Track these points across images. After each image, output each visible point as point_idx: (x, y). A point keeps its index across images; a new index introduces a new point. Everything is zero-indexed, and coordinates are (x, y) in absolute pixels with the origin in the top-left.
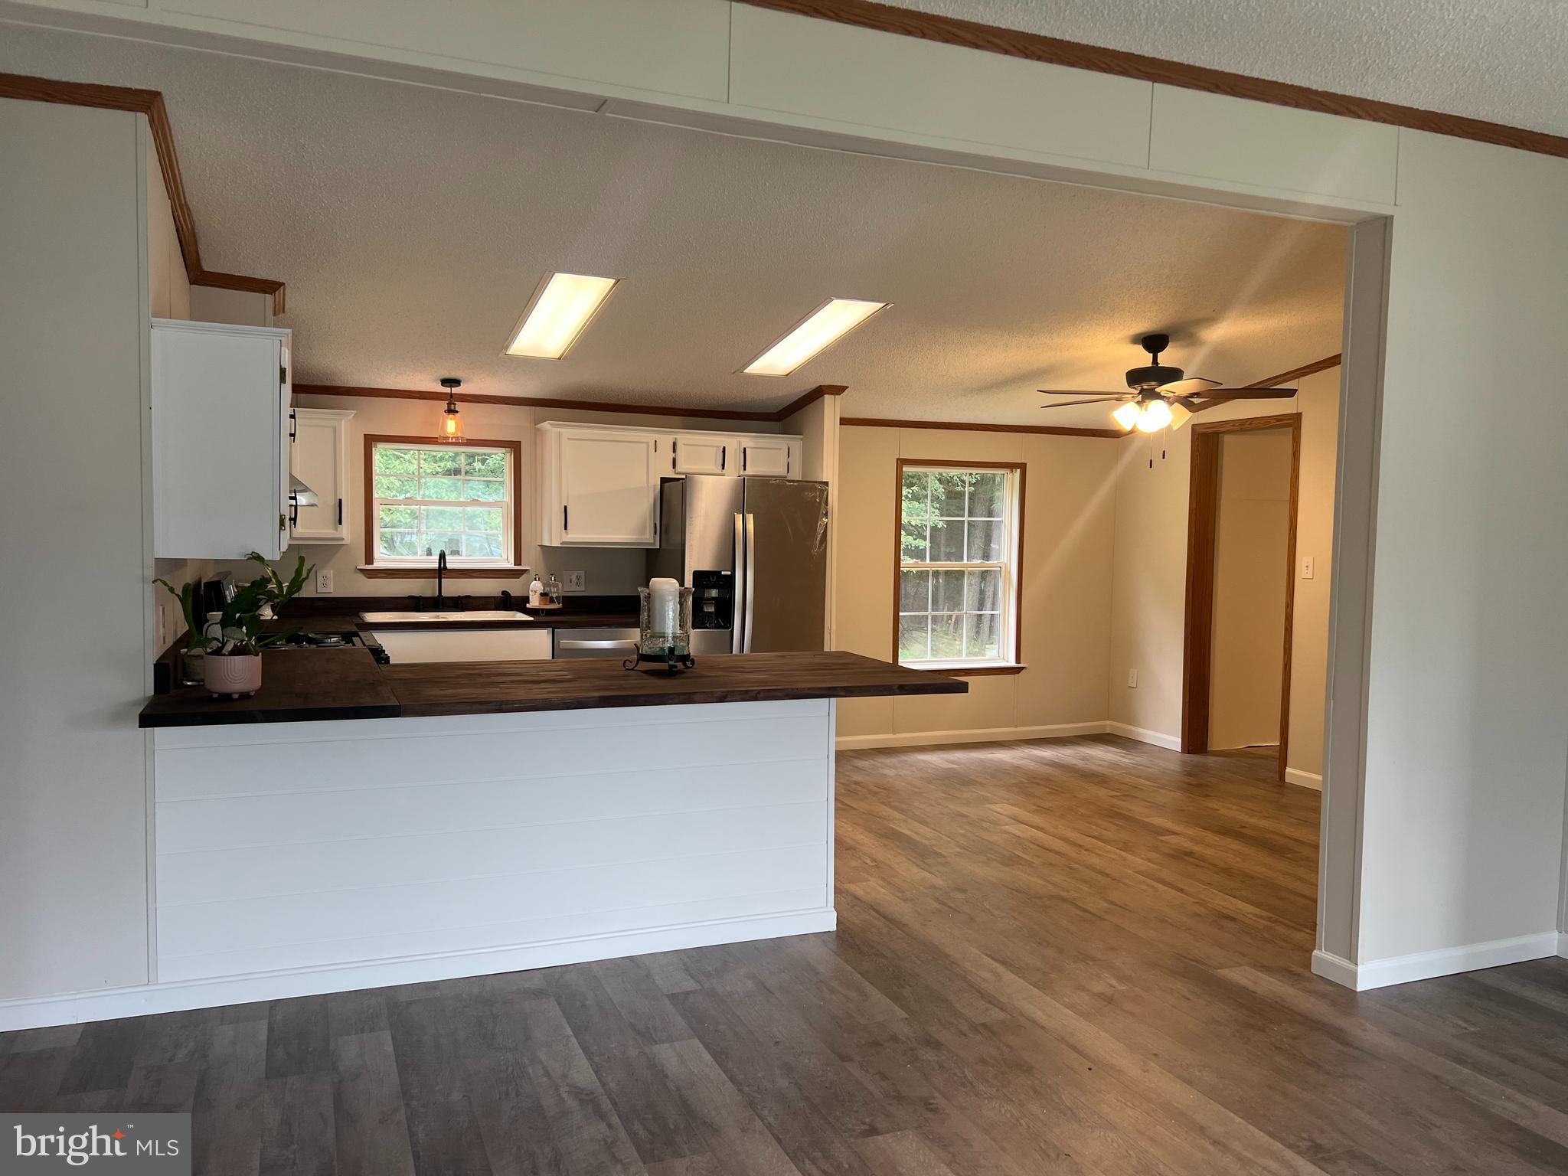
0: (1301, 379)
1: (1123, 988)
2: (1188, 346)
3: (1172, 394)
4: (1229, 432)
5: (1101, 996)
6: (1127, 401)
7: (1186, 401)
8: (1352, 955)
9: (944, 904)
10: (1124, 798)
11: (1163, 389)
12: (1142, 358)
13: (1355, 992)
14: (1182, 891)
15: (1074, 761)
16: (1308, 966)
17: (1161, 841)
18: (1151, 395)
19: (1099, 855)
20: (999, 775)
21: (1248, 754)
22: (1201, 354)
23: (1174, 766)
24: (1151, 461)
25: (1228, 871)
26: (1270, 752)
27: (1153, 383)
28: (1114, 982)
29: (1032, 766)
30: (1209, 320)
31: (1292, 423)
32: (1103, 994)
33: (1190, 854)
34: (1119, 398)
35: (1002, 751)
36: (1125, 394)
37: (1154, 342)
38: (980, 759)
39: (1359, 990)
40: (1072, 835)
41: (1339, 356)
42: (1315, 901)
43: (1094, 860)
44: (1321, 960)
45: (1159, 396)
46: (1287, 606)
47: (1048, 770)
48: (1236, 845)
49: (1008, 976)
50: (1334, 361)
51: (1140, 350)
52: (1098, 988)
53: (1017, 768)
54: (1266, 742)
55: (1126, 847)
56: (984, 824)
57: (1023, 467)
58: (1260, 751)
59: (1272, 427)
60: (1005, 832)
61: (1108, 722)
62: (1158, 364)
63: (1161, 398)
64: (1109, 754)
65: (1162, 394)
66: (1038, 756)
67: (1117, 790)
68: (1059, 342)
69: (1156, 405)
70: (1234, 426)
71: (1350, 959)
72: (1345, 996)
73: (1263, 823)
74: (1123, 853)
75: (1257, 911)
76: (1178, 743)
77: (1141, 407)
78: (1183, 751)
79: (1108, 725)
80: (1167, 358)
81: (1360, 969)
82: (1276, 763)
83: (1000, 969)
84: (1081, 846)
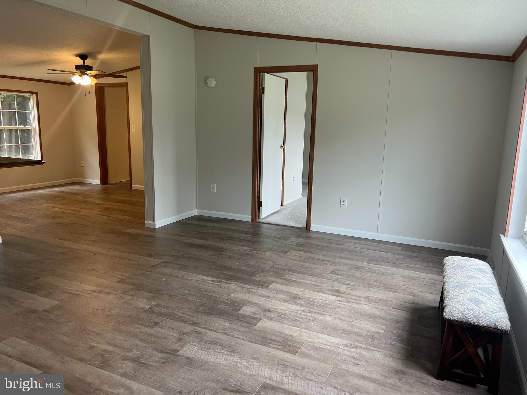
0: (127, 72)
1: (98, 238)
2: (93, 59)
3: (91, 74)
4: (107, 87)
5: (93, 241)
6: (76, 75)
7: (95, 77)
8: (154, 220)
9: (37, 230)
10: (86, 198)
11: (88, 72)
12: (79, 62)
13: (155, 229)
14: (109, 216)
15: (67, 190)
16: (144, 226)
17: (101, 206)
18: (83, 74)
19: (83, 212)
20: (43, 197)
21: (120, 183)
22: (98, 62)
23: (99, 188)
24: (86, 94)
25: (121, 210)
26: (127, 182)
27: (84, 70)
28: (95, 238)
29: (53, 193)
30: (99, 53)
31: (126, 85)
32: (93, 240)
33: (109, 208)
34: (73, 73)
35: (41, 190)
36: (75, 72)
37: (83, 57)
38: (34, 193)
39: (156, 228)
40: (73, 208)
41: (140, 66)
42: (145, 213)
43: (82, 213)
44: (147, 223)
45: (86, 74)
46: (128, 139)
47: (59, 193)
48: (121, 205)
49: (65, 242)
50: (138, 68)
51: (78, 59)
52: (92, 239)
53: (48, 194)
54: (125, 180)
55: (90, 209)
56: (43, 210)
57: (37, 93)
58: (124, 182)
59: (120, 86)
60: (51, 211)
61: (76, 178)
62: (85, 64)
63: (88, 75)
64: (78, 187)
65: (88, 74)
66: (54, 190)
67: (83, 196)
68: (51, 53)
69: (85, 77)
70: (108, 85)
71: (153, 221)
72: (154, 230)
73: (128, 199)
74: (90, 211)
75: (130, 217)
76: (99, 182)
77: (81, 77)
78: (101, 184)
79: (76, 179)
80: (88, 62)
81: (156, 223)
82: (129, 185)
83: (62, 241)
84: (76, 211)
